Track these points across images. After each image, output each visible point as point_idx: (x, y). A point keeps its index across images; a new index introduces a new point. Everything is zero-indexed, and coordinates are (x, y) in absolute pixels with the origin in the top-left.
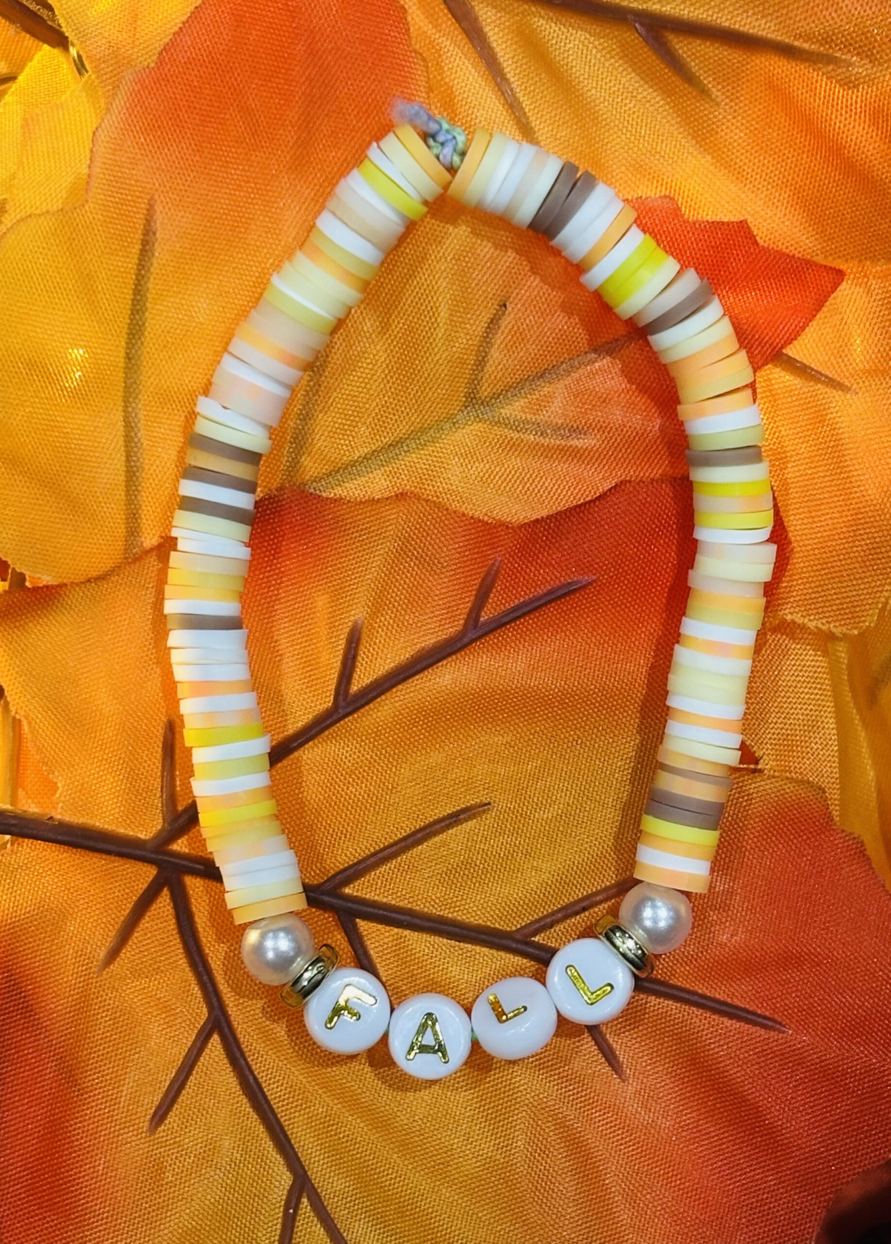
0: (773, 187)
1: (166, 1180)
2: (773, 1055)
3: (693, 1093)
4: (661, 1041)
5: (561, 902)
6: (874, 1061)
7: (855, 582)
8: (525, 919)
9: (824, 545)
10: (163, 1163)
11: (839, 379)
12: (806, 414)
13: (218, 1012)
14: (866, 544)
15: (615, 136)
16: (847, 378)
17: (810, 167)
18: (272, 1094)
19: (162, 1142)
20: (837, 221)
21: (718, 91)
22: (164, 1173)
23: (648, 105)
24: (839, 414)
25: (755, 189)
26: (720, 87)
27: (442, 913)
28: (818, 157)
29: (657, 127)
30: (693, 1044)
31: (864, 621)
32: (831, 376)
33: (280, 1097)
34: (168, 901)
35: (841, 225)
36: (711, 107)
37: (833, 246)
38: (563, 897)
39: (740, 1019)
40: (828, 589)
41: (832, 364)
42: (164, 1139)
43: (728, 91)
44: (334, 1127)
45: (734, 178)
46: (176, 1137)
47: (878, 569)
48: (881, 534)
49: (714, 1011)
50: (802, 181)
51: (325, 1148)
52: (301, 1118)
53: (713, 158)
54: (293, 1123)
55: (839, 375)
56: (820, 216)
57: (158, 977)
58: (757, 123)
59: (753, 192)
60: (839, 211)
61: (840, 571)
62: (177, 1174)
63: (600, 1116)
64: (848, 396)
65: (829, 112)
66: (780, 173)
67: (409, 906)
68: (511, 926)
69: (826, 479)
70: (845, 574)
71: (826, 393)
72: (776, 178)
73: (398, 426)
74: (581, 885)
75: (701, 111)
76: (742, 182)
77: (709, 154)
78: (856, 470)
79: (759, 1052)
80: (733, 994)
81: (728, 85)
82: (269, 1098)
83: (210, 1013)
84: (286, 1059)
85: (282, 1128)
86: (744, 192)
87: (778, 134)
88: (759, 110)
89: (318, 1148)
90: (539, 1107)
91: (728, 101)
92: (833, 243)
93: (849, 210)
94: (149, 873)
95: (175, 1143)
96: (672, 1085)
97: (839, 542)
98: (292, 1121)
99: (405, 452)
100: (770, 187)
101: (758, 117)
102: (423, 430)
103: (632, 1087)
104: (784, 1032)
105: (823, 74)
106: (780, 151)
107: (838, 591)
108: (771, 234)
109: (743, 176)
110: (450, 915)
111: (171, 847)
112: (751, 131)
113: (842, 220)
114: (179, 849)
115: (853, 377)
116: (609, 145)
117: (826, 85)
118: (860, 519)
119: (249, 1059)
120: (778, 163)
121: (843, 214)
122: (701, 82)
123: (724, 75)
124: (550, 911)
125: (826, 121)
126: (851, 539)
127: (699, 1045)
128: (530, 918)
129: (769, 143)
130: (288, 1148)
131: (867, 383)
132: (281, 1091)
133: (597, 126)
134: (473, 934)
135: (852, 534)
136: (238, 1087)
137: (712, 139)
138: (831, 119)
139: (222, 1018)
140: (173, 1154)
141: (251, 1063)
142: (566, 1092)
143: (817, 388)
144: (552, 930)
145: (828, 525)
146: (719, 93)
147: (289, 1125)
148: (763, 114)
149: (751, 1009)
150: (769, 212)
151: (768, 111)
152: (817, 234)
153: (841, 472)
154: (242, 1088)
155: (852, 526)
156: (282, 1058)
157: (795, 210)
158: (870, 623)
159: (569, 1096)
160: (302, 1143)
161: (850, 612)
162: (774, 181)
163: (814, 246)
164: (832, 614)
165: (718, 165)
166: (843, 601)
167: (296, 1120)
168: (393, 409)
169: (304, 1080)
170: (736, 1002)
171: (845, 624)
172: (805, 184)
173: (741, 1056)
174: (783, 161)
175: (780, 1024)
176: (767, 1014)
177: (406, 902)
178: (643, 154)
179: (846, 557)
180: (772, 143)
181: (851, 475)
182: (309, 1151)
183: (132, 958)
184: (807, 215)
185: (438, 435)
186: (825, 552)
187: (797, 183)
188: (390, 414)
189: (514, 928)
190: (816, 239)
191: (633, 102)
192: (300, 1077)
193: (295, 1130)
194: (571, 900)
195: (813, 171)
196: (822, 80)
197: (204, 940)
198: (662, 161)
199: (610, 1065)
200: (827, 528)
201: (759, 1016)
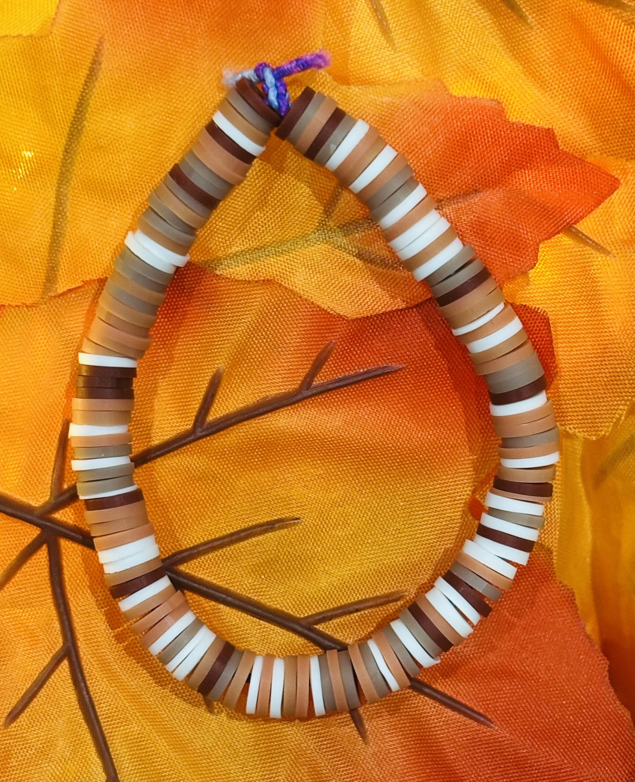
0: (567, 96)
1: (11, 764)
2: (480, 743)
3: (416, 760)
4: (399, 718)
5: (341, 601)
6: (555, 760)
7: (597, 400)
8: (312, 610)
9: (577, 369)
10: (10, 751)
11: (602, 245)
12: (574, 268)
13: (69, 644)
14: (609, 372)
15: (451, 42)
16: (609, 244)
17: (596, 84)
18: (101, 711)
19: (12, 735)
20: (613, 127)
21: (533, 18)
22: (10, 759)
23: (479, 22)
24: (599, 271)
25: (553, 95)
26: (534, 15)
27: (250, 596)
28: (603, 77)
29: (485, 39)
30: (421, 725)
31: (601, 431)
32: (596, 241)
33: (107, 714)
34: (46, 554)
35: (615, 131)
36: (526, 29)
37: (608, 147)
38: (343, 598)
39: (460, 712)
40: (576, 403)
41: (599, 232)
42: (14, 733)
43: (540, 19)
44: (144, 743)
45: (539, 85)
46: (23, 733)
47: (616, 392)
48: (621, 366)
49: (442, 703)
50: (589, 93)
51: (135, 758)
52: (120, 733)
53: (524, 68)
54: (114, 736)
55: (603, 241)
56: (600, 122)
57: (29, 610)
58: (560, 46)
59: (551, 97)
60: (615, 120)
61: (587, 390)
62: (20, 761)
63: (344, 767)
64: (608, 258)
65: (615, 44)
66: (573, 86)
67: (227, 586)
68: (301, 613)
69: (584, 319)
70: (590, 393)
71: (592, 254)
72: (570, 89)
73: (264, 236)
74: (358, 590)
75: (518, 32)
76: (544, 89)
77: (521, 64)
78: (608, 315)
79: (471, 739)
80: (458, 692)
81: (541, 14)
82: (99, 714)
83: (64, 643)
84: (116, 686)
85: (104, 738)
86: (544, 97)
87: (575, 57)
88: (562, 36)
89: (130, 757)
90: (299, 753)
91: (539, 26)
92: (608, 144)
93: (622, 120)
94: (34, 532)
95: (22, 737)
96: (401, 752)
97: (589, 368)
98: (113, 734)
99: (266, 256)
100: (565, 95)
101: (561, 41)
102: (282, 242)
103: (372, 749)
104: (491, 727)
105: (613, 15)
106: (575, 69)
107: (584, 405)
108: (562, 131)
109: (545, 85)
110: (256, 598)
111: (53, 515)
112: (554, 52)
113: (616, 127)
114: (59, 518)
115: (613, 244)
116: (446, 49)
117: (614, 23)
118: (606, 353)
119: (88, 682)
120: (573, 78)
121: (618, 123)
122: (520, 9)
123: (538, 6)
124: (332, 607)
125: (611, 50)
126: (597, 367)
127: (426, 726)
128: (316, 610)
129: (567, 62)
130: (107, 755)
131: (623, 250)
132: (108, 710)
133: (438, 33)
134: (270, 616)
135: (599, 363)
136: (77, 702)
137: (525, 53)
138: (615, 49)
139: (72, 648)
140: (19, 745)
141: (89, 685)
142: (321, 745)
143: (585, 249)
144: (331, 622)
145: (582, 354)
146: (533, 20)
147: (110, 736)
148: (565, 39)
149: (469, 706)
150: (562, 114)
151: (569, 38)
152: (597, 135)
153: (596, 316)
154: (79, 703)
155: (599, 357)
156: (113, 685)
157: (582, 115)
158: (605, 433)
159: (323, 749)
160: (118, 752)
161: (592, 422)
162: (568, 91)
163: (594, 144)
164: (578, 422)
165: (527, 73)
166: (587, 413)
167: (116, 733)
168: (262, 222)
169: (127, 704)
170: (459, 699)
171: (587, 431)
172: (591, 97)
173: (457, 740)
174: (576, 77)
175: (490, 720)
176: (481, 711)
177: (225, 582)
178: (471, 59)
179: (593, 380)
180: (570, 63)
181: (603, 318)
182: (122, 759)
183: (12, 592)
184: (591, 121)
185: (293, 248)
186: (577, 375)
187: (585, 95)
188: (259, 225)
189: (302, 616)
190: (596, 140)
191: (468, 19)
192: (125, 702)
193: (114, 741)
194: (349, 601)
195: (598, 87)
196: (611, 19)
197: (68, 588)
198: (484, 65)
199: (358, 729)
200: (581, 356)
201: (475, 712)
